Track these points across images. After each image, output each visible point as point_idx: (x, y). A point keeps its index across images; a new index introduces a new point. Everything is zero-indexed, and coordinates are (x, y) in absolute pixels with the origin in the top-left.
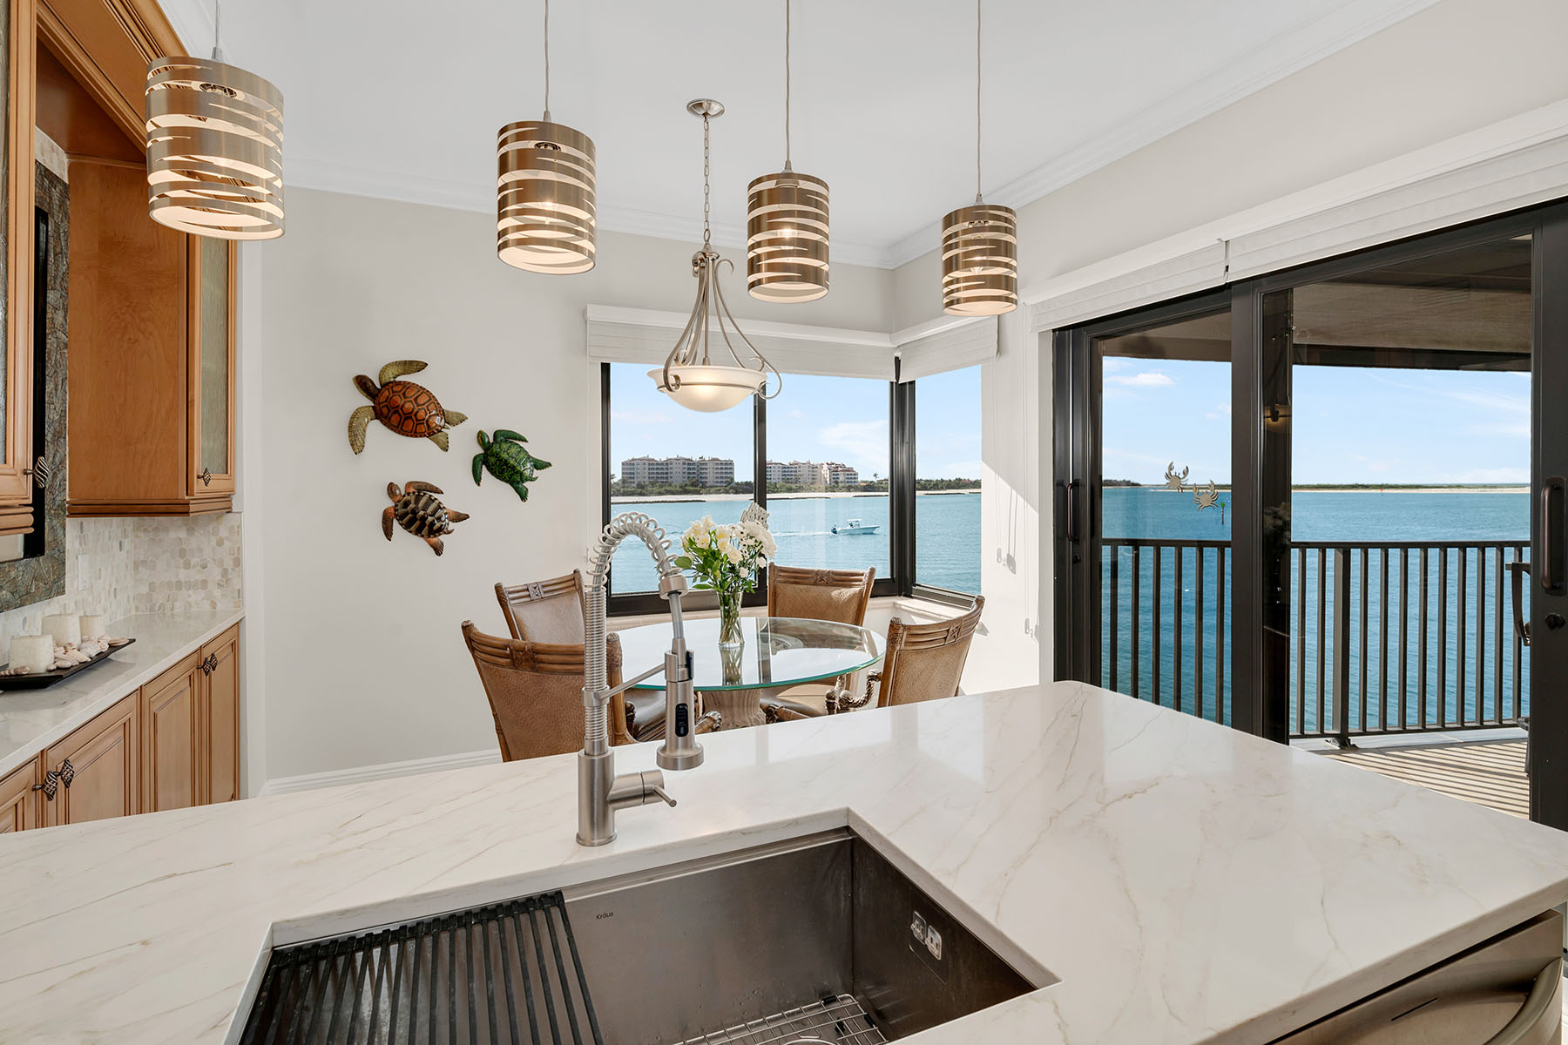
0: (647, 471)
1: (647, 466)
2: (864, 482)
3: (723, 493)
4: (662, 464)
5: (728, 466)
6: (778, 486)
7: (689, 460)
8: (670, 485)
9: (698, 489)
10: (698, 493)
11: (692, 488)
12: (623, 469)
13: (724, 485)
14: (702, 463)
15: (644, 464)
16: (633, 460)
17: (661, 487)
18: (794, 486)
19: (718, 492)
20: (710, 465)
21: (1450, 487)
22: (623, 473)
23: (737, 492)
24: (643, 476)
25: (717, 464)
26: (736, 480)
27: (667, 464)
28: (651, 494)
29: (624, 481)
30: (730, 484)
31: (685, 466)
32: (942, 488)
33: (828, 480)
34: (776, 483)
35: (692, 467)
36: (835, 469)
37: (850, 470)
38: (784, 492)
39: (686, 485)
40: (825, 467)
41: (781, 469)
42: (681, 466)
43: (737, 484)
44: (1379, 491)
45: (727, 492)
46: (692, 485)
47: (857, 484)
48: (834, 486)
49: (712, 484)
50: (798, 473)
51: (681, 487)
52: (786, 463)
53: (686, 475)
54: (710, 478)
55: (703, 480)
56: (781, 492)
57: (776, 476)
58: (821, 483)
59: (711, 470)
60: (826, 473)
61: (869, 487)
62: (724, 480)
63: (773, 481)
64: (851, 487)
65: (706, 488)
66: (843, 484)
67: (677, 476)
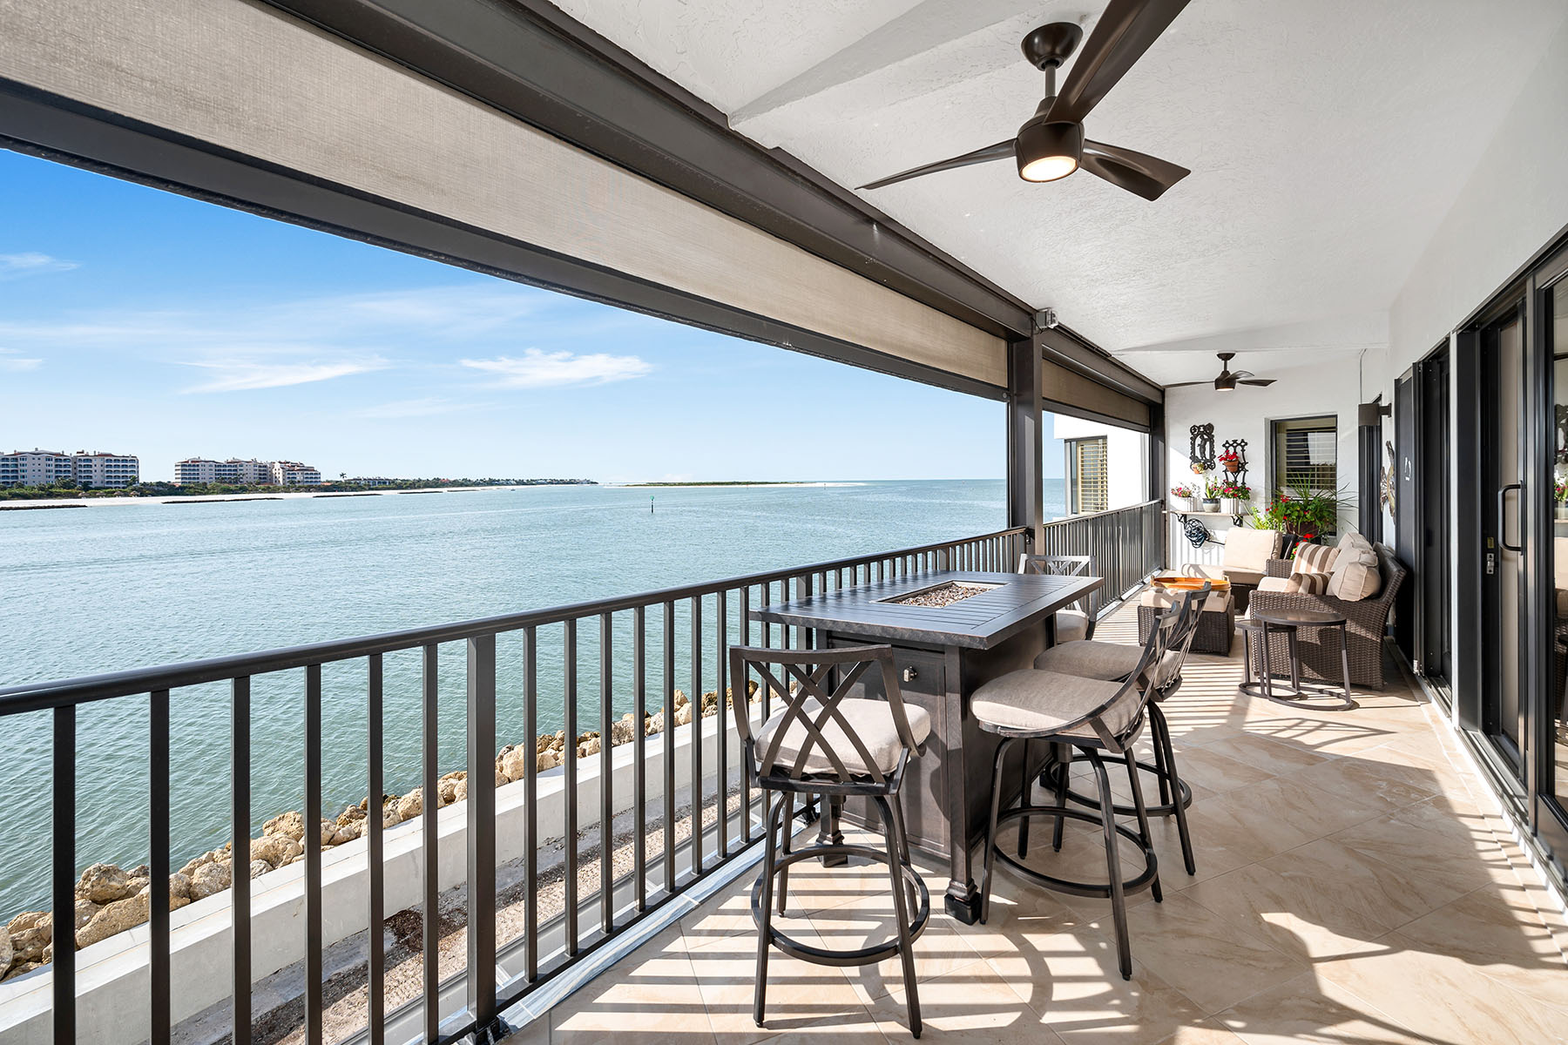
2: (328, 482)
3: (119, 495)
5: (129, 462)
6: (209, 487)
9: (74, 491)
11: (62, 491)
13: (122, 486)
18: (232, 487)
19: (111, 494)
20: (97, 462)
23: (142, 495)
25: (108, 460)
26: (141, 481)
30: (131, 484)
31: (53, 462)
32: (419, 487)
33: (281, 480)
34: (205, 484)
36: (289, 468)
37: (312, 469)
38: (217, 494)
39: (52, 487)
40: (277, 466)
41: (213, 468)
42: (43, 462)
43: (144, 484)
45: (126, 495)
46: (65, 486)
47: (319, 484)
48: (292, 486)
49: (101, 485)
50: (239, 472)
52: (222, 460)
53: (53, 474)
54: (97, 478)
55: (83, 480)
56: (213, 493)
57: (206, 476)
58: (271, 483)
59: (99, 468)
60: (279, 473)
61: (335, 487)
62: (121, 480)
63: (201, 481)
64: (311, 487)
65: (88, 489)
66: (301, 484)
67: (34, 476)
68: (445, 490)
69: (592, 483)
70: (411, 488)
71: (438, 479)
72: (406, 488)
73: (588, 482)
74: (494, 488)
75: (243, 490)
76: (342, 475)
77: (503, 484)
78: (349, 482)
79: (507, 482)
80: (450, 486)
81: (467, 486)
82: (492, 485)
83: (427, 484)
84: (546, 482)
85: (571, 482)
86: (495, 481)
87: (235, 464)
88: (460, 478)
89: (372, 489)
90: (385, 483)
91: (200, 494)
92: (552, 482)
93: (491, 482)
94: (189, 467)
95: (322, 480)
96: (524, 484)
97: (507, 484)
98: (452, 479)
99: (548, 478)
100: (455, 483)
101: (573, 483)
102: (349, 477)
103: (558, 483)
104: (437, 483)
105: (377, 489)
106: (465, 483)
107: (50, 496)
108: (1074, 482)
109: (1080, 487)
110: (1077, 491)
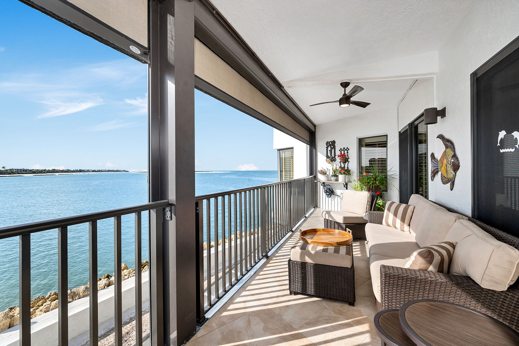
68: (57, 174)
69: (126, 171)
70: (41, 173)
71: (54, 170)
72: (37, 173)
73: (125, 171)
74: (81, 173)
76: (4, 167)
77: (86, 172)
78: (7, 170)
79: (88, 171)
80: (60, 172)
82: (81, 172)
83: (49, 171)
84: (106, 171)
85: (117, 171)
89: (20, 174)
90: (26, 171)
92: (108, 171)
93: (80, 171)
96: (96, 171)
97: (88, 172)
99: (107, 169)
100: (63, 171)
101: (118, 171)
102: (7, 168)
103: (111, 171)
104: (54, 171)
105: (22, 174)
106: (68, 171)
108: (281, 171)
109: (284, 173)
110: (282, 174)
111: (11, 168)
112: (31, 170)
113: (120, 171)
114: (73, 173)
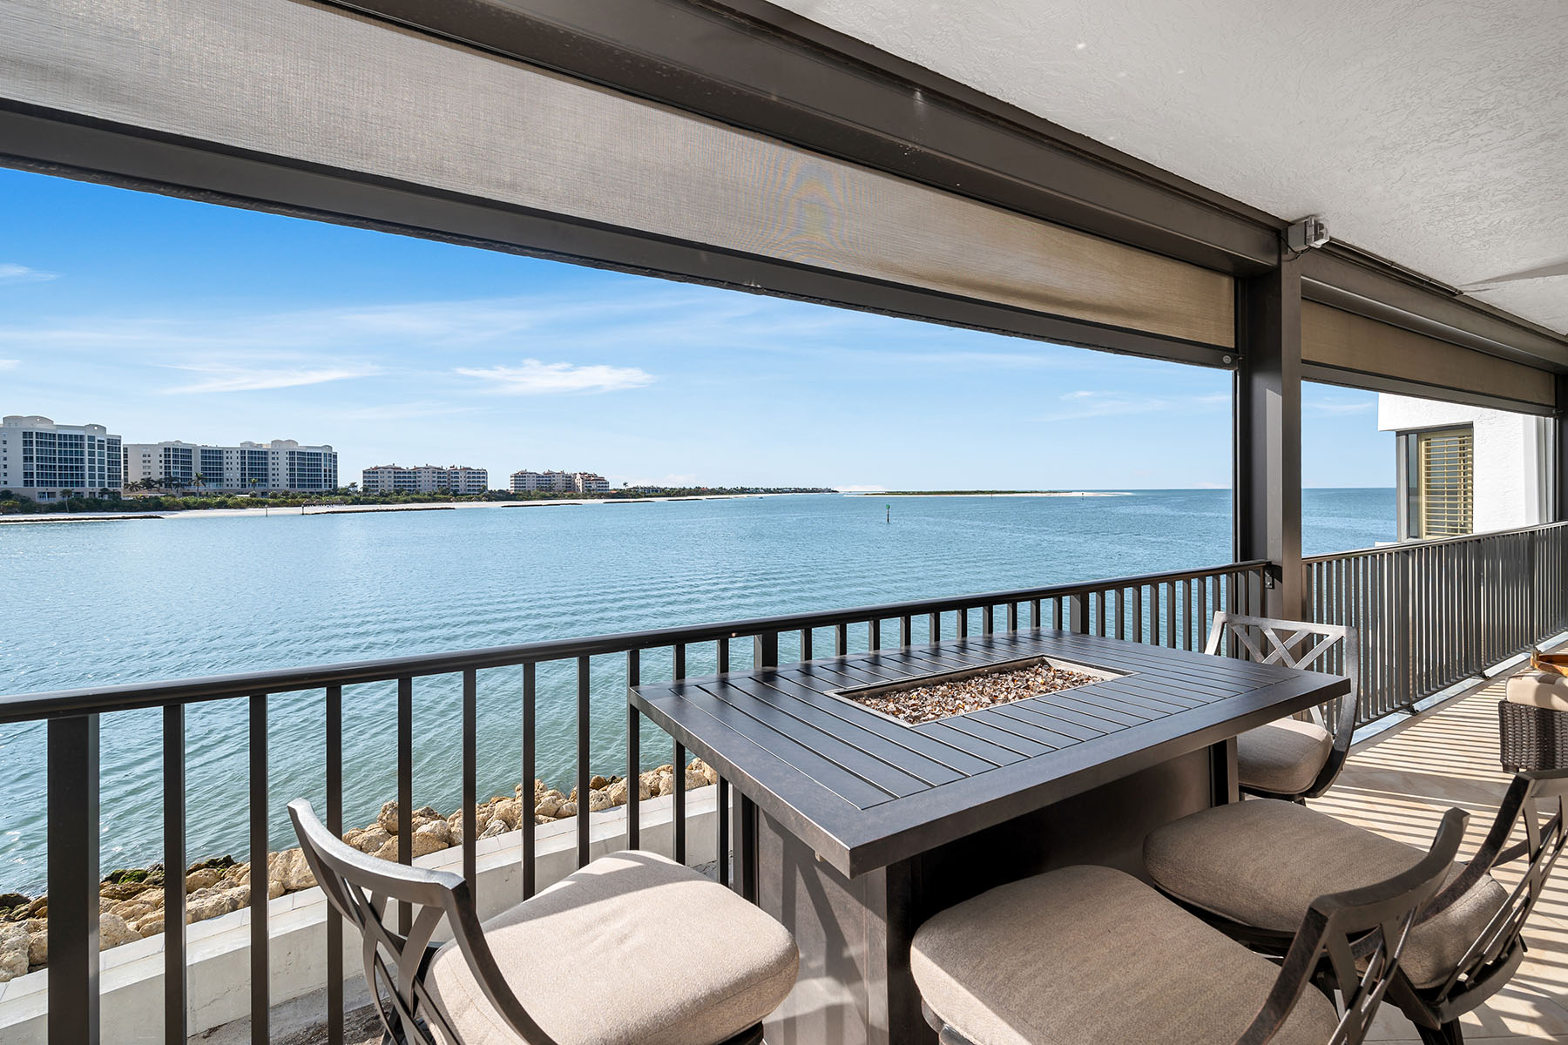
0: (392, 479)
1: (392, 475)
2: (615, 490)
3: (475, 500)
4: (409, 473)
5: (482, 474)
6: (532, 494)
7: (439, 469)
8: (418, 493)
9: (448, 497)
10: (448, 501)
11: (441, 496)
12: (364, 477)
13: (477, 493)
14: (454, 472)
15: (389, 472)
16: (376, 468)
17: (408, 495)
18: (548, 494)
19: (470, 500)
20: (462, 474)
21: (1031, 492)
22: (364, 481)
23: (490, 500)
24: (387, 484)
25: (469, 473)
26: (489, 489)
27: (415, 473)
28: (396, 501)
29: (365, 489)
30: (483, 492)
31: (436, 475)
32: (684, 495)
33: (581, 488)
34: (529, 491)
35: (442, 476)
36: (587, 478)
37: (602, 479)
38: (538, 499)
39: (435, 493)
40: (578, 476)
41: (535, 479)
42: (430, 474)
43: (491, 492)
44: (990, 495)
45: (480, 500)
46: (443, 493)
47: (608, 492)
48: (589, 494)
49: (464, 492)
50: (552, 482)
51: (430, 495)
52: (541, 473)
53: (436, 483)
54: (462, 486)
55: (454, 488)
56: (535, 499)
57: (531, 484)
58: (574, 491)
59: (463, 479)
60: (579, 482)
61: (619, 494)
62: (477, 488)
63: (527, 489)
64: (602, 494)
65: (457, 496)
66: (595, 492)
67: (426, 484)
68: (704, 497)
69: (833, 491)
70: (678, 496)
71: (699, 488)
72: (673, 496)
73: (829, 491)
74: (744, 495)
75: (555, 497)
76: (625, 484)
77: (752, 493)
78: (630, 490)
79: (756, 491)
80: (708, 495)
81: (722, 494)
82: (743, 493)
83: (690, 492)
84: (790, 491)
85: (814, 491)
86: (746, 489)
87: (549, 475)
88: (716, 486)
89: (647, 497)
91: (527, 500)
92: (796, 491)
93: (743, 491)
94: (519, 478)
95: (610, 488)
96: (771, 492)
97: (756, 493)
98: (710, 488)
99: (793, 486)
100: (713, 492)
102: (630, 486)
103: (801, 492)
104: (698, 491)
105: (651, 497)
106: (721, 491)
107: (435, 500)
108: (1412, 492)
109: (1423, 499)
110: (1418, 505)
111: (635, 486)
112: (663, 490)
113: (819, 492)
114: (731, 496)
